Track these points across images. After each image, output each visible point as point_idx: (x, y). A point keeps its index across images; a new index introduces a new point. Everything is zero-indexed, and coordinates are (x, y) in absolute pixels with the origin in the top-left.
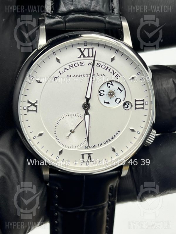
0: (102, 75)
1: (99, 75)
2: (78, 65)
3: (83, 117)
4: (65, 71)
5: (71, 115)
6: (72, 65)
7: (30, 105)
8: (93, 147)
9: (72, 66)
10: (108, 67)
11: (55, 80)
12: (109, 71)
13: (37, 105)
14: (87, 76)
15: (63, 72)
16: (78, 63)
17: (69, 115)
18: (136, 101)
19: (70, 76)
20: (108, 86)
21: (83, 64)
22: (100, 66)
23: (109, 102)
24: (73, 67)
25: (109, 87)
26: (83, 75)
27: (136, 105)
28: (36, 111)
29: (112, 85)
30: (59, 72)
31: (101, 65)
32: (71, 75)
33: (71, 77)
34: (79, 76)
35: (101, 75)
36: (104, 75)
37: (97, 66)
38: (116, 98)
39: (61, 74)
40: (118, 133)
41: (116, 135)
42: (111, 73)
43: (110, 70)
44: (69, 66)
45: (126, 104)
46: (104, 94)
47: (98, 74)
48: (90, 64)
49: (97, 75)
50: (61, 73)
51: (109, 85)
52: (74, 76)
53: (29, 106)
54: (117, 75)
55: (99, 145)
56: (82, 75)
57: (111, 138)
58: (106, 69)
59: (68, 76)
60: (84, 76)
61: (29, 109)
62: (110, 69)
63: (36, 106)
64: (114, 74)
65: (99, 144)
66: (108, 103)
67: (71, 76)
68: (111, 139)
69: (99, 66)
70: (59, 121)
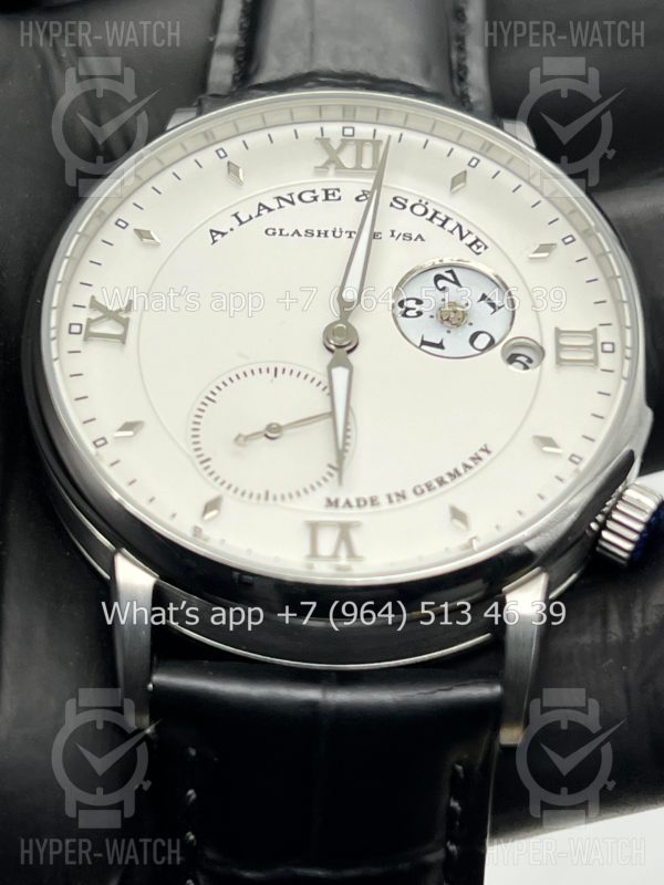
0: (414, 237)
1: (401, 237)
2: (315, 199)
3: (325, 382)
4: (259, 215)
5: (272, 371)
6: (291, 195)
7: (96, 315)
8: (362, 503)
9: (289, 198)
10: (436, 212)
11: (214, 242)
12: (442, 226)
13: (128, 319)
14: (350, 237)
15: (251, 218)
16: (314, 192)
17: (264, 370)
18: (558, 333)
19: (278, 232)
20: (441, 287)
21: (337, 197)
22: (404, 207)
23: (441, 343)
24: (293, 203)
25: (444, 289)
26: (334, 232)
27: (559, 347)
28: (122, 339)
29: (456, 282)
30: (236, 215)
31: (409, 205)
32: (281, 230)
33: (281, 234)
34: (316, 233)
35: (407, 237)
36: (420, 236)
37: (392, 205)
38: (473, 330)
39: (241, 223)
40: (482, 454)
41: (471, 463)
42: (451, 232)
43: (445, 222)
44: (278, 198)
45: (519, 358)
46: (420, 313)
47: (396, 234)
48: (364, 198)
49: (393, 235)
50: (243, 220)
51: (441, 283)
52: (297, 232)
53: (93, 317)
54: (475, 242)
55: (394, 498)
56: (330, 234)
57: (450, 474)
58: (431, 219)
59: (270, 232)
60: (337, 234)
61: (94, 330)
62: (448, 219)
63: (125, 323)
64: (462, 238)
65: (392, 492)
66: (440, 346)
67: (284, 233)
68: (447, 479)
69: (401, 206)
70: (216, 391)
